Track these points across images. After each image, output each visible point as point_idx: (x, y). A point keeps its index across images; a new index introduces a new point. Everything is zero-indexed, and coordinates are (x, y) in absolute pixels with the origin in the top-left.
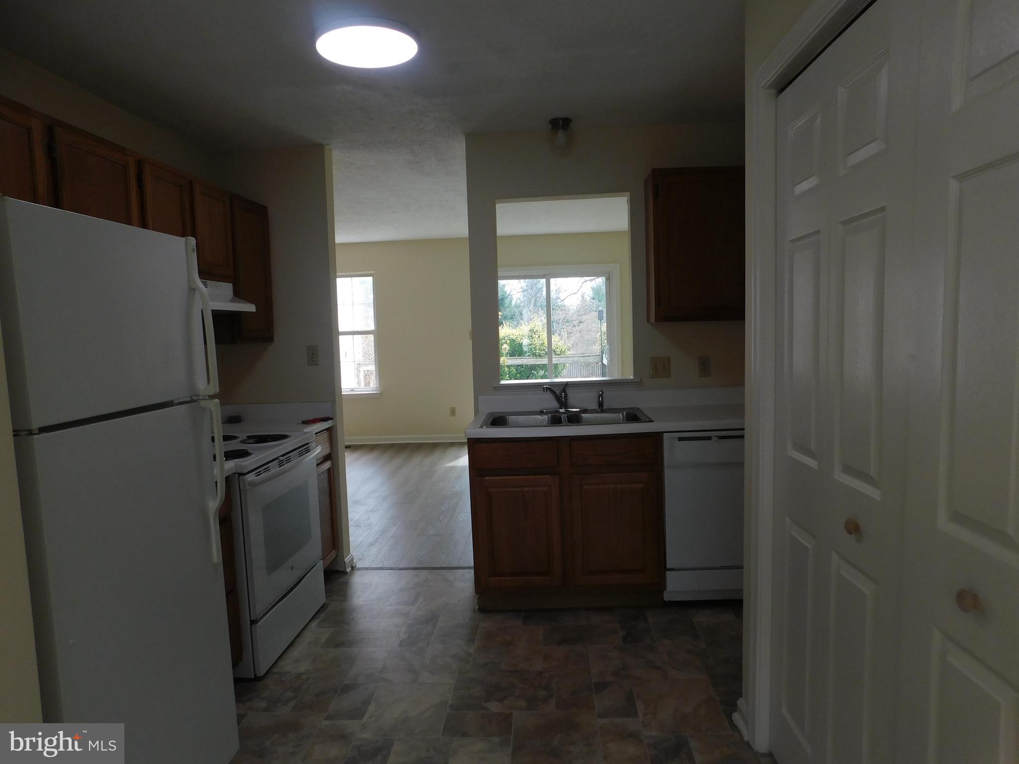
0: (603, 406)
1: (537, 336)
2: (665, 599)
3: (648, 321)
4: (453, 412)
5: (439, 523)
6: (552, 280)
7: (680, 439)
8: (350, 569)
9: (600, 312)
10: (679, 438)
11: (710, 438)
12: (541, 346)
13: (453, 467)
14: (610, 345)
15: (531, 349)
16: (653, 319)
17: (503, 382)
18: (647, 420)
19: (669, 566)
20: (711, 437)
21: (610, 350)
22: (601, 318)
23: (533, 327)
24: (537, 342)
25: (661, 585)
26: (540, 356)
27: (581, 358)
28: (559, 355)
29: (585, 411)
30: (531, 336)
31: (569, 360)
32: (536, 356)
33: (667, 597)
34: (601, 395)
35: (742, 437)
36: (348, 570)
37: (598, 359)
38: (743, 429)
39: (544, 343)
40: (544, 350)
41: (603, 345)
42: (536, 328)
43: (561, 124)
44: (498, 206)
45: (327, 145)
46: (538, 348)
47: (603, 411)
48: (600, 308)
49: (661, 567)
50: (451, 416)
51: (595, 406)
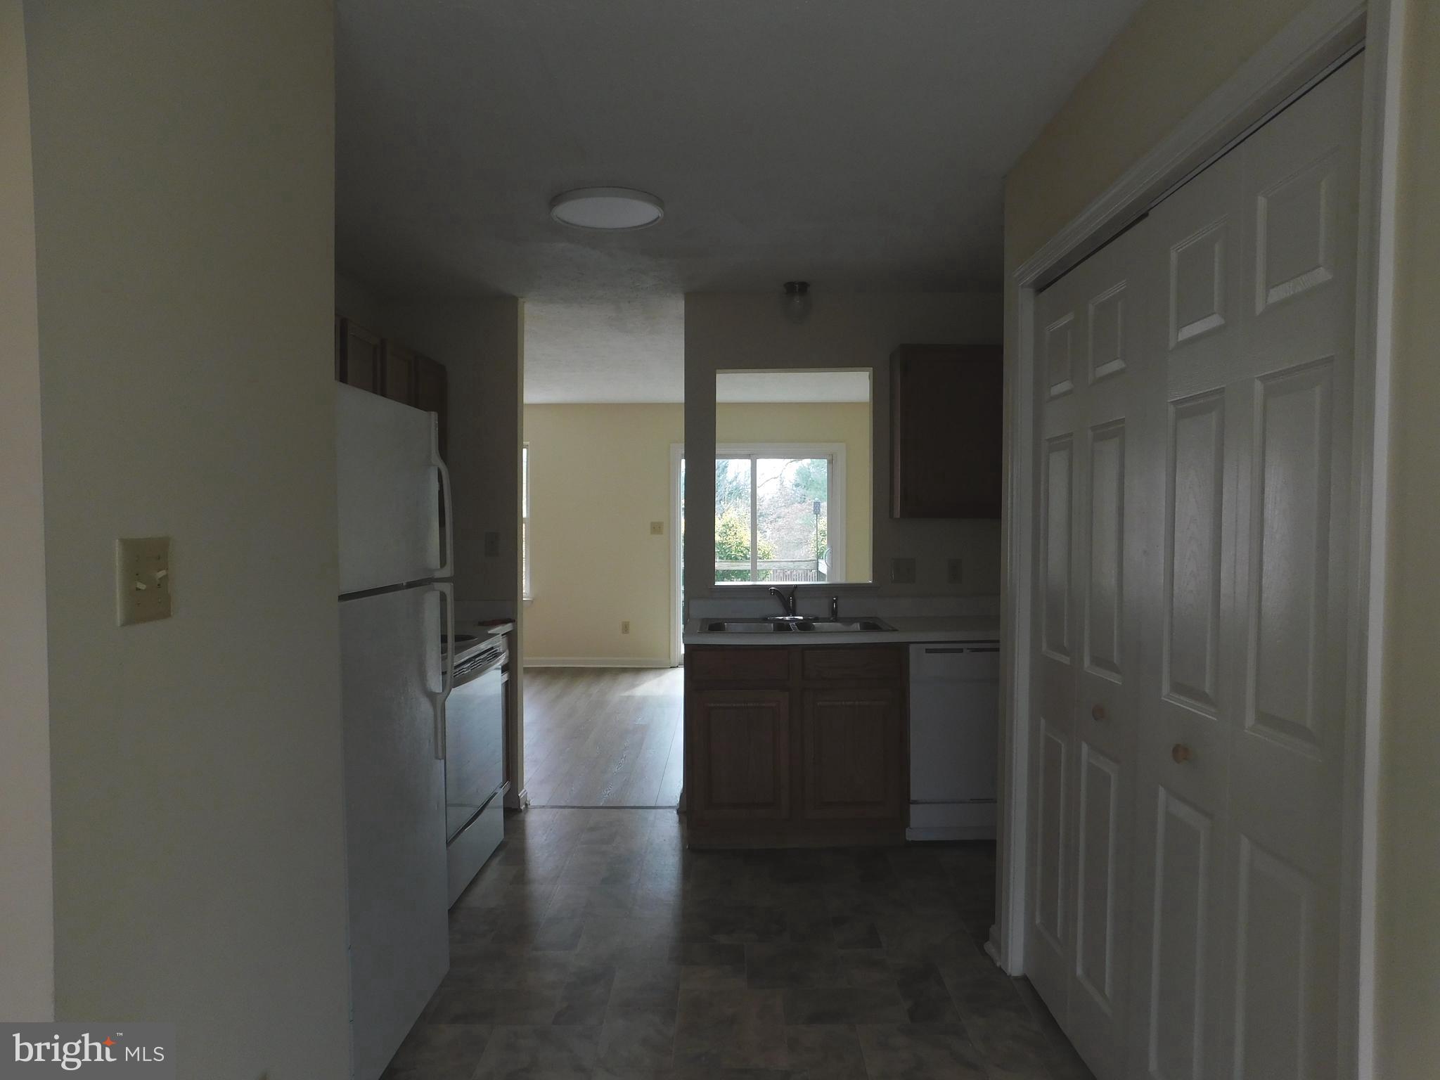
0: (836, 615)
1: (733, 533)
2: (907, 839)
3: (891, 516)
4: (626, 628)
5: (623, 759)
6: (760, 462)
7: (928, 651)
8: (524, 806)
9: (817, 506)
10: (926, 649)
11: (961, 651)
12: (737, 546)
13: (628, 697)
14: (832, 547)
15: (725, 550)
16: (897, 514)
17: (717, 583)
18: (890, 629)
19: (913, 797)
20: (962, 649)
21: (832, 553)
22: (817, 511)
23: (728, 520)
24: (733, 541)
25: (903, 820)
26: (736, 559)
27: (789, 563)
28: (760, 559)
29: (817, 620)
30: (725, 533)
31: (774, 566)
32: (731, 559)
33: (911, 835)
34: (835, 601)
35: (997, 650)
36: (523, 807)
37: (812, 565)
38: (998, 641)
39: (742, 542)
40: (742, 552)
41: (819, 547)
42: (732, 522)
43: (797, 288)
44: (719, 377)
45: (522, 297)
46: (733, 548)
47: (836, 620)
48: (817, 499)
49: (905, 801)
50: (623, 633)
51: (825, 613)
